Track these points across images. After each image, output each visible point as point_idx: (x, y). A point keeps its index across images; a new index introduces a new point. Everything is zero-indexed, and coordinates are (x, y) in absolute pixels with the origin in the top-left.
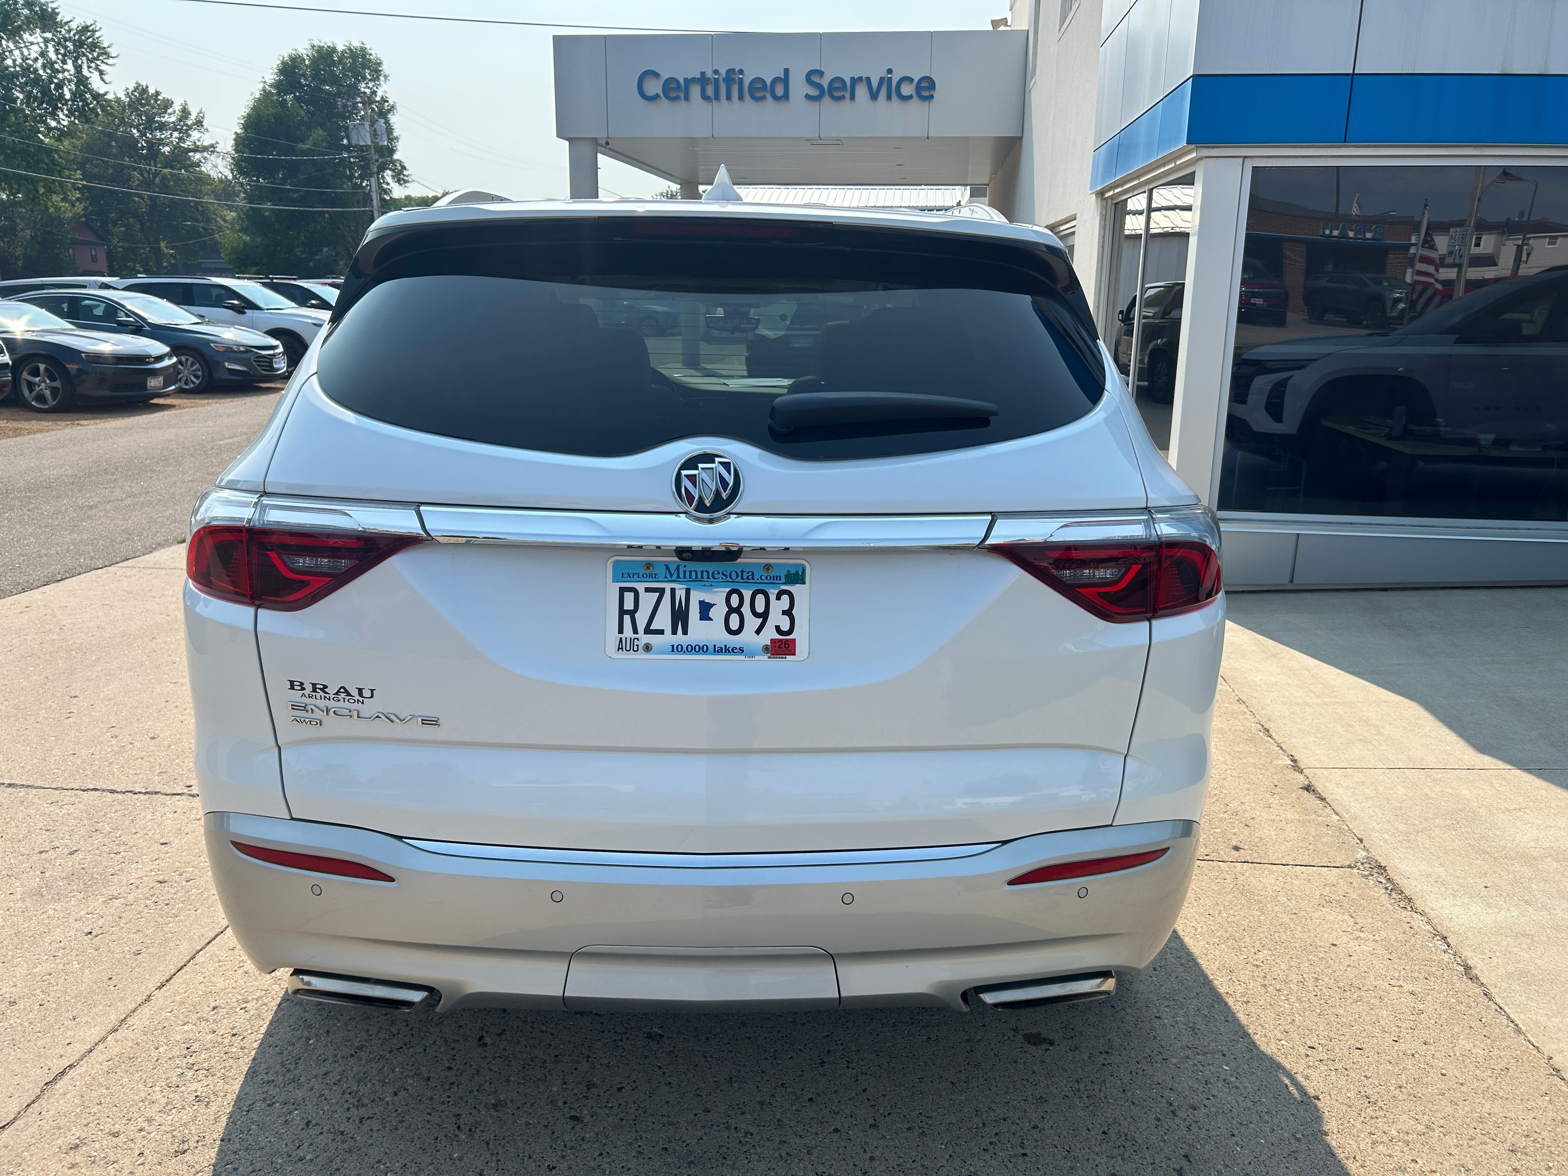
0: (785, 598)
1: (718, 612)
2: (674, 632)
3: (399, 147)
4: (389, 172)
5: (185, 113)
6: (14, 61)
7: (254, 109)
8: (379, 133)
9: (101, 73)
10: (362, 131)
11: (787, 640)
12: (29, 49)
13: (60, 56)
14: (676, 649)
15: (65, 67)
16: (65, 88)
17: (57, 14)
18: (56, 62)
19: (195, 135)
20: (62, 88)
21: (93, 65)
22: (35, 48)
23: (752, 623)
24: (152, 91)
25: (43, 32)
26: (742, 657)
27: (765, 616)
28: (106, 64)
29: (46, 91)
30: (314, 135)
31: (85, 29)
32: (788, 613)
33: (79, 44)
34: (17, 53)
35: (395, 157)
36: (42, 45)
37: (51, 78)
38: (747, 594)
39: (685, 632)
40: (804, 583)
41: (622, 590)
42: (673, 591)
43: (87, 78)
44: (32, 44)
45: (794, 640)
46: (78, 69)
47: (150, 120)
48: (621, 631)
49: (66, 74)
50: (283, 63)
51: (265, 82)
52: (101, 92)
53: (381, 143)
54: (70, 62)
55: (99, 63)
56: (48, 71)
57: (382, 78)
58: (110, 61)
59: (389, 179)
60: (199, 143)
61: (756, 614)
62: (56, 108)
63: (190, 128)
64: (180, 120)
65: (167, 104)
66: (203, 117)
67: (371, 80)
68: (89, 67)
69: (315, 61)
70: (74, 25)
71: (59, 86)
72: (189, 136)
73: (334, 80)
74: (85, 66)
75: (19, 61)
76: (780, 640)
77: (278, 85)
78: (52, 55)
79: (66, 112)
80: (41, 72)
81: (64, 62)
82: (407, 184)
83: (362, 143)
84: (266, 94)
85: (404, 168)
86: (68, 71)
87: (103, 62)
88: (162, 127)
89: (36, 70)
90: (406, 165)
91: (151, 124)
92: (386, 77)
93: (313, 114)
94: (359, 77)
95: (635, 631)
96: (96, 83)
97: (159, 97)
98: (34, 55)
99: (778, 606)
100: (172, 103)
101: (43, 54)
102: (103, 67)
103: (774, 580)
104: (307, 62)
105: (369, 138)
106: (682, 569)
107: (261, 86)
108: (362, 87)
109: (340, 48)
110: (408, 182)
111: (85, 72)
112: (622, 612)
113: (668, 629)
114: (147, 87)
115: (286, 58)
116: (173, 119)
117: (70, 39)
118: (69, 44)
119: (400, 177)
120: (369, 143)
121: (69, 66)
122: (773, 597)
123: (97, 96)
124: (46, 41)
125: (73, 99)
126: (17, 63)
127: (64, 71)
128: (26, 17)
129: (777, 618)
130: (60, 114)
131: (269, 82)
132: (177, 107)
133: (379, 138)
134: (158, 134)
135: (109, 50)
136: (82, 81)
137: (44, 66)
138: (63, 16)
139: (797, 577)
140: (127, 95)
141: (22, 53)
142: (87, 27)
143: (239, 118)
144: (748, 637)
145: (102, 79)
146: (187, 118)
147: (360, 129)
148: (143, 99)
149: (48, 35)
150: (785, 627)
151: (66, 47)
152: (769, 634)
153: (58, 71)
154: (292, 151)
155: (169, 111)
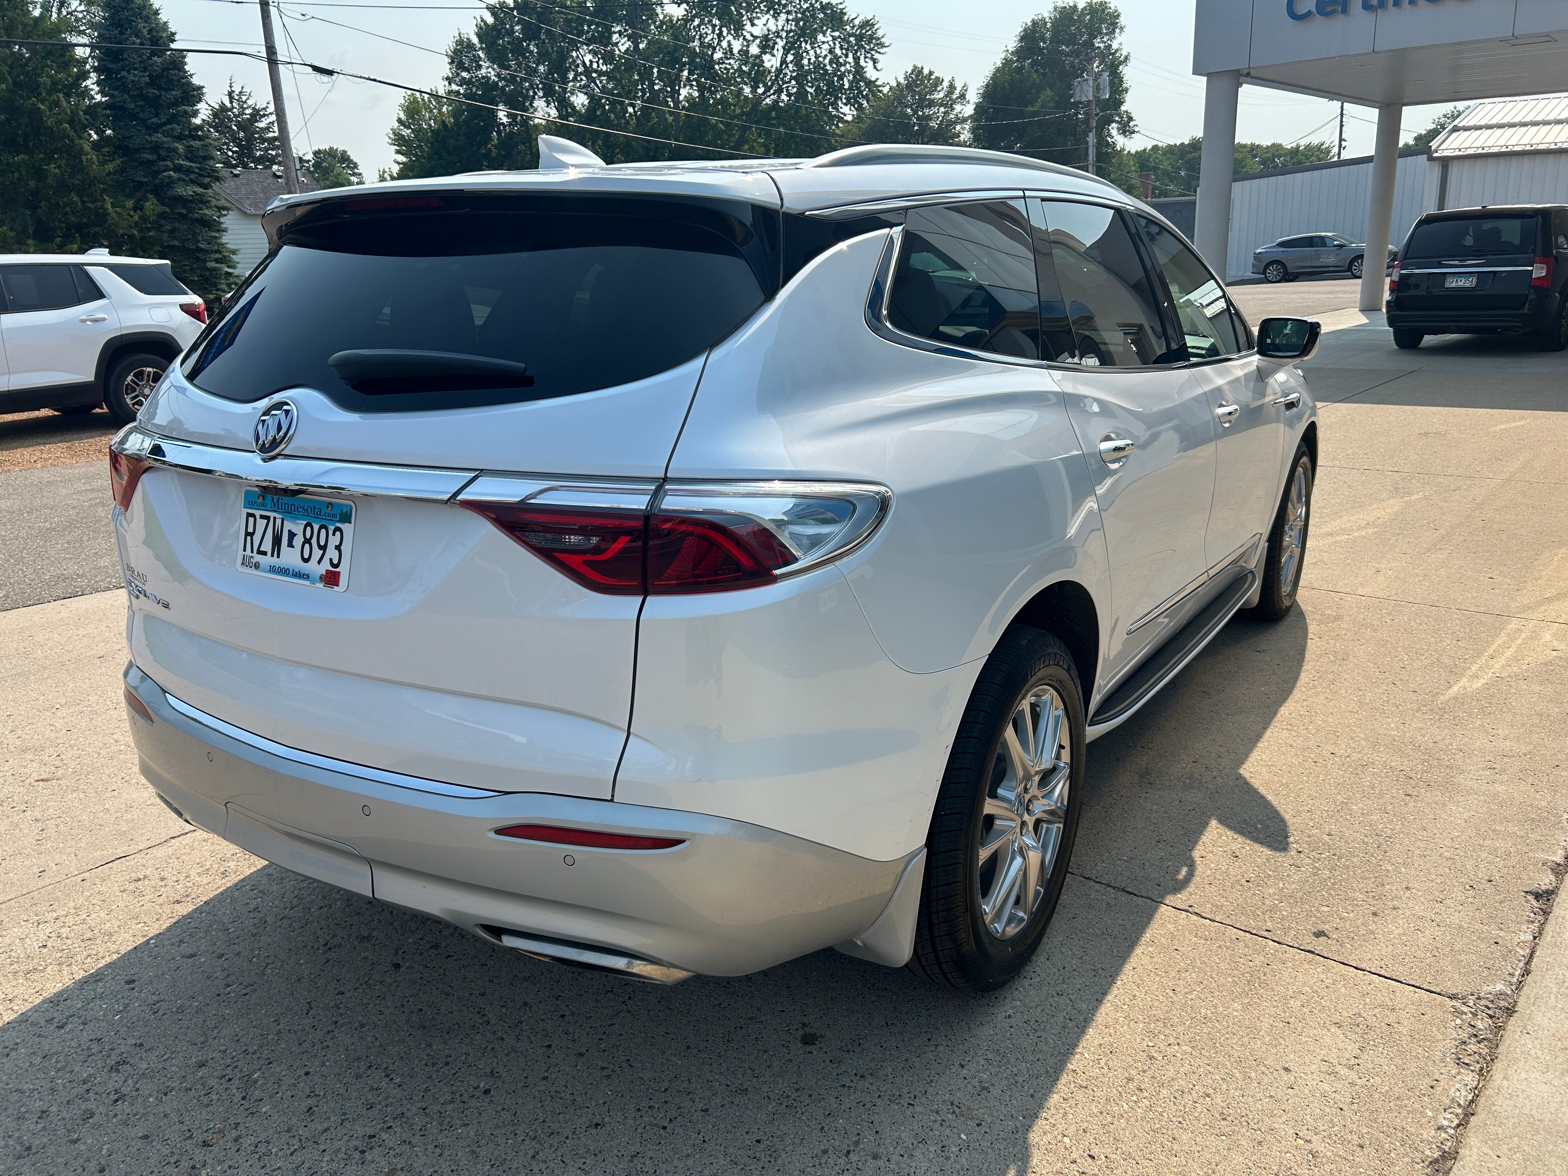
0: (338, 534)
1: (298, 541)
2: (272, 555)
3: (1127, 99)
4: (1114, 125)
5: (952, 87)
6: (809, 60)
7: (994, 77)
8: (1102, 87)
9: (875, 61)
10: (1085, 87)
11: (335, 572)
12: (820, 48)
13: (844, 51)
14: (273, 570)
15: (848, 60)
16: (845, 80)
17: (845, 14)
18: (840, 57)
19: (958, 107)
20: (843, 80)
21: (869, 55)
22: (826, 46)
23: (317, 553)
24: (926, 71)
25: (833, 31)
26: (307, 583)
27: (324, 548)
28: (880, 53)
29: (830, 84)
30: (1042, 96)
31: (867, 24)
32: (338, 548)
33: (860, 38)
34: (812, 52)
35: (1123, 108)
36: (831, 43)
37: (835, 71)
38: (316, 527)
39: (278, 557)
40: (350, 523)
41: (249, 515)
42: (275, 518)
43: (863, 68)
44: (824, 43)
45: (339, 573)
46: (857, 59)
47: (922, 99)
48: (245, 550)
49: (848, 66)
50: (1025, 30)
51: (1007, 51)
52: (873, 79)
53: (1103, 97)
54: (851, 55)
55: (873, 53)
56: (834, 66)
57: (1117, 31)
58: (882, 51)
59: (1114, 132)
60: (960, 116)
61: (320, 547)
62: (837, 98)
63: (954, 102)
64: (946, 96)
65: (939, 81)
66: (966, 90)
67: (1106, 34)
68: (865, 57)
69: (1056, 22)
70: (857, 22)
71: (841, 78)
72: (953, 109)
73: (1072, 40)
74: (862, 57)
75: (813, 59)
76: (331, 571)
77: (1018, 52)
78: (838, 51)
79: (844, 101)
80: (828, 67)
81: (847, 56)
82: (1133, 135)
83: (1084, 99)
84: (1007, 62)
85: (1131, 119)
86: (849, 63)
87: (877, 52)
88: (932, 104)
89: (825, 65)
90: (1133, 115)
91: (924, 102)
92: (1122, 29)
93: (1044, 75)
94: (1095, 32)
95: (252, 552)
96: (870, 73)
97: (933, 77)
98: (824, 53)
99: (334, 540)
100: (943, 81)
101: (831, 51)
102: (877, 56)
103: (332, 518)
104: (1049, 25)
105: (1091, 93)
106: (280, 501)
107: (1003, 56)
108: (1097, 43)
109: (1081, 5)
110: (1134, 132)
111: (862, 63)
112: (247, 534)
113: (269, 553)
114: (922, 68)
115: (1029, 24)
116: (941, 95)
117: (853, 35)
118: (852, 39)
119: (1126, 130)
120: (1091, 98)
121: (850, 59)
122: (331, 533)
123: (870, 83)
124: (834, 39)
125: (850, 88)
126: (812, 61)
127: (846, 63)
128: (821, 19)
129: (332, 553)
130: (840, 103)
131: (1011, 50)
132: (945, 84)
133: (1101, 92)
134: (927, 111)
135: (882, 40)
136: (859, 71)
137: (831, 62)
138: (850, 14)
139: (346, 518)
140: (906, 78)
141: (816, 53)
142: (868, 21)
143: (978, 89)
144: (313, 565)
145: (875, 67)
146: (952, 93)
147: (1084, 85)
148: (918, 80)
149: (837, 34)
150: (335, 562)
151: (849, 42)
152: (326, 566)
153: (842, 65)
154: (1022, 115)
155: (939, 89)
